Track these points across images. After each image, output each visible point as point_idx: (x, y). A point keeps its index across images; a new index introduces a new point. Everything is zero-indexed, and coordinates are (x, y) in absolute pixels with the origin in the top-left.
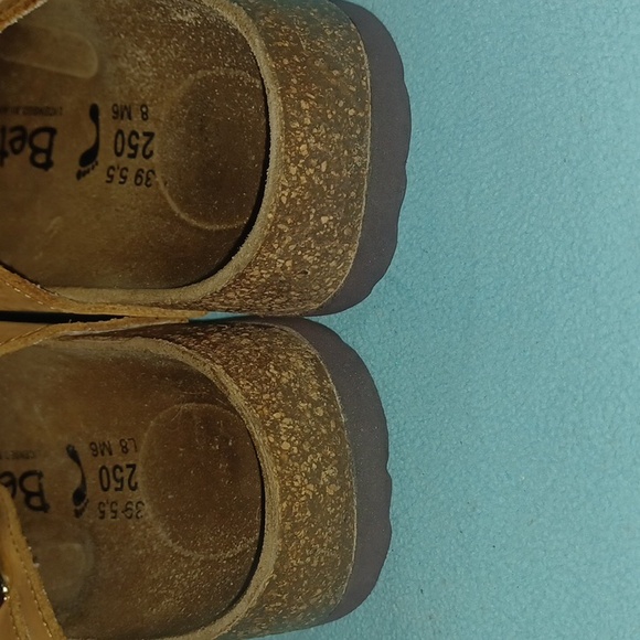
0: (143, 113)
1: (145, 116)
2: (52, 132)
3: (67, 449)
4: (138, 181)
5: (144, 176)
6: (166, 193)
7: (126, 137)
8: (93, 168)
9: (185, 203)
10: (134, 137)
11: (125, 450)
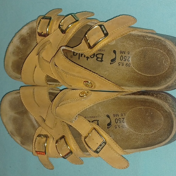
0: (128, 53)
1: (129, 54)
2: (103, 55)
3: (107, 115)
4: (127, 65)
5: (128, 65)
6: (134, 68)
7: (123, 57)
8: (115, 62)
9: (140, 70)
10: (125, 57)
11: (122, 115)
